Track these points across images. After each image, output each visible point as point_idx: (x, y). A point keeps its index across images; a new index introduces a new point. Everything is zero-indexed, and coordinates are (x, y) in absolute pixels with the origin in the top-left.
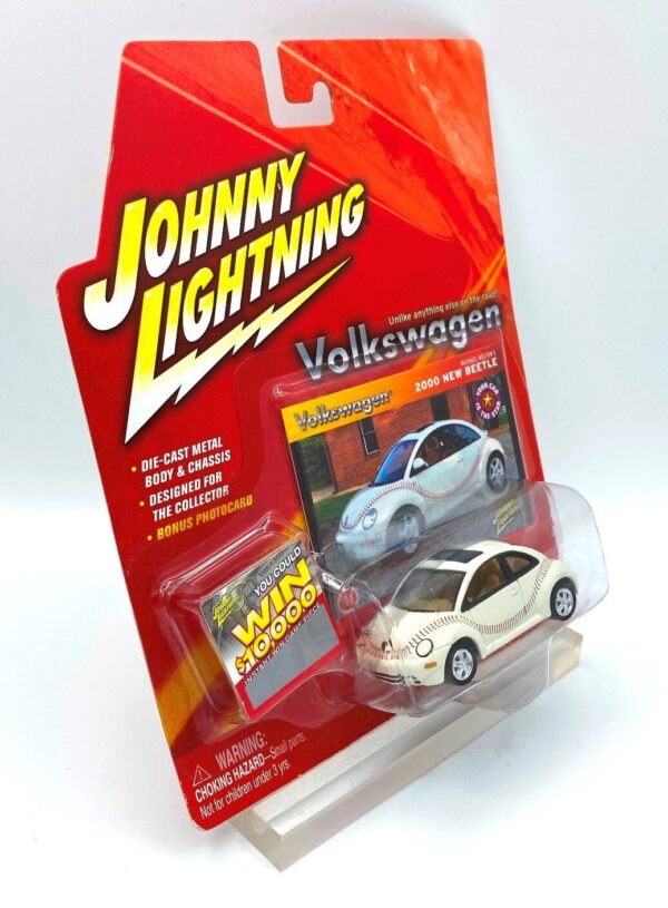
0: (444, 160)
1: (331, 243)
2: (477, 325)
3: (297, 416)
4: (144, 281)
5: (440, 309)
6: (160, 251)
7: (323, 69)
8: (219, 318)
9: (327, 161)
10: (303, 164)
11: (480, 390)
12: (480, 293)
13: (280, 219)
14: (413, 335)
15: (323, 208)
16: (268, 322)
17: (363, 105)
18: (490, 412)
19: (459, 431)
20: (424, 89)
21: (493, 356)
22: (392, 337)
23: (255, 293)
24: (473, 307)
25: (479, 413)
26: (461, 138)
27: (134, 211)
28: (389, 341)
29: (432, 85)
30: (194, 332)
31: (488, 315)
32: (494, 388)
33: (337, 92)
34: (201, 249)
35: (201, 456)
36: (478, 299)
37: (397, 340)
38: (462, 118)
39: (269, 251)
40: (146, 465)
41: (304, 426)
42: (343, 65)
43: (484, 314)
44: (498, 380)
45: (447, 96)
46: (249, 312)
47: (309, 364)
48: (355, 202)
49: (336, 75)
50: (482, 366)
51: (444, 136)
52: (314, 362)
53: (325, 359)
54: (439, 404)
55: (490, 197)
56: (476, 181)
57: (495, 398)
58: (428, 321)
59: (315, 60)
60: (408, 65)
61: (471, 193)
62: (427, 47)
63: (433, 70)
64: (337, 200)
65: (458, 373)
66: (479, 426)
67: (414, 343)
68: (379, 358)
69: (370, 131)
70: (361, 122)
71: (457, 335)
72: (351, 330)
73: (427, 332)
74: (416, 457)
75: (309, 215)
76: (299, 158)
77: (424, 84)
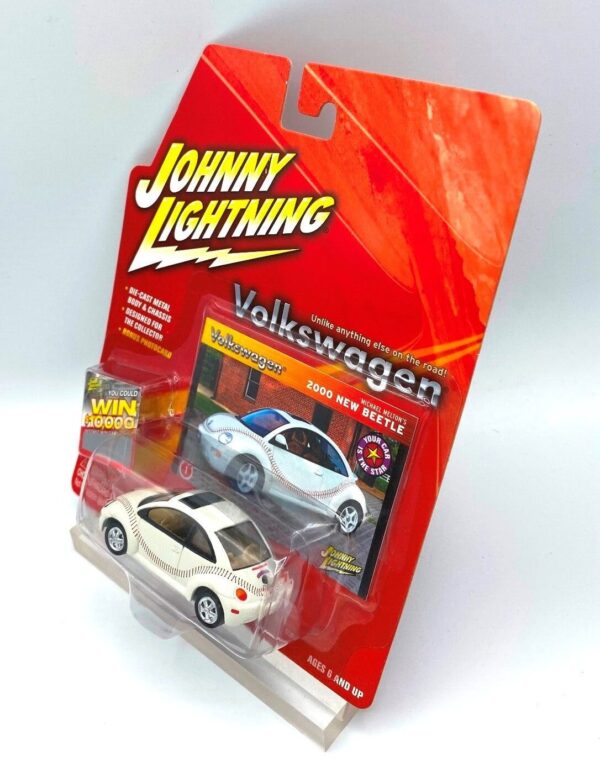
0: (434, 214)
1: (288, 230)
2: (405, 385)
3: (213, 329)
4: (166, 192)
5: (368, 342)
6: (181, 178)
7: (336, 93)
8: (196, 236)
9: (310, 168)
10: (290, 163)
11: (369, 439)
12: (424, 360)
13: (257, 194)
14: (329, 343)
15: (292, 201)
16: (224, 257)
17: (362, 133)
18: (371, 467)
19: (330, 452)
20: (438, 137)
21: (402, 424)
22: (310, 331)
23: (223, 234)
24: (407, 366)
25: (358, 456)
26: (466, 200)
27: (176, 148)
28: (306, 332)
29: (448, 136)
30: (180, 236)
31: (424, 385)
32: (387, 451)
33: (342, 116)
34: (201, 189)
35: (156, 308)
36: (417, 362)
37: (312, 336)
38: (477, 182)
39: (242, 212)
40: (133, 291)
41: (215, 339)
42: (354, 94)
43: (418, 380)
44: (396, 449)
45: (465, 153)
46: (214, 243)
47: (238, 303)
48: (321, 209)
49: (346, 101)
50: (383, 421)
51: (445, 191)
52: (243, 304)
53: (251, 308)
54: (323, 414)
55: (483, 278)
56: (468, 251)
57: (381, 460)
58: (350, 343)
59: (331, 83)
60: (426, 110)
61: (457, 261)
62: (457, 98)
63: (456, 121)
64: (306, 201)
65: (355, 407)
66: (352, 465)
67: (326, 349)
68: (290, 338)
69: (362, 158)
70: (356, 147)
71: (376, 377)
72: (278, 302)
73: (344, 350)
74: (281, 433)
75: (280, 201)
76: (289, 157)
77: (437, 133)
